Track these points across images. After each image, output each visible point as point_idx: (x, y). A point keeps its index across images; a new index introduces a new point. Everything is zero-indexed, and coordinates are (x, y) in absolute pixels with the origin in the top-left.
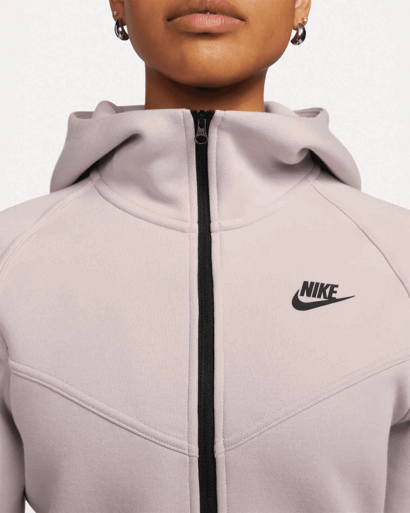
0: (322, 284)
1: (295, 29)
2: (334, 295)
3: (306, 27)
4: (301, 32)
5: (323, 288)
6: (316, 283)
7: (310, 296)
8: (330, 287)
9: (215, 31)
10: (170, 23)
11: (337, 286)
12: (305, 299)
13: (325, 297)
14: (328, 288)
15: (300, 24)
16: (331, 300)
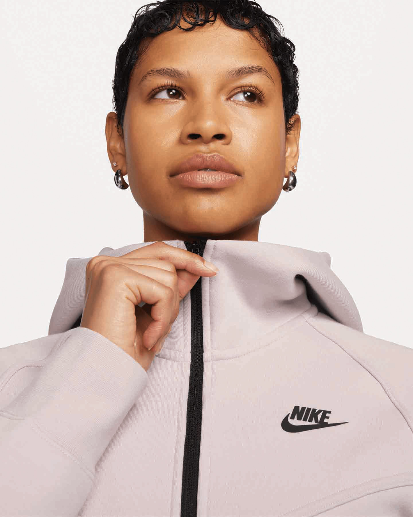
0: (314, 410)
1: (286, 177)
2: (326, 420)
3: (296, 174)
4: (291, 179)
5: (314, 413)
6: (308, 408)
7: (300, 420)
8: (322, 412)
9: (216, 186)
10: (172, 179)
11: (330, 412)
12: (295, 422)
13: (316, 421)
14: (320, 414)
15: (290, 172)
16: (323, 425)
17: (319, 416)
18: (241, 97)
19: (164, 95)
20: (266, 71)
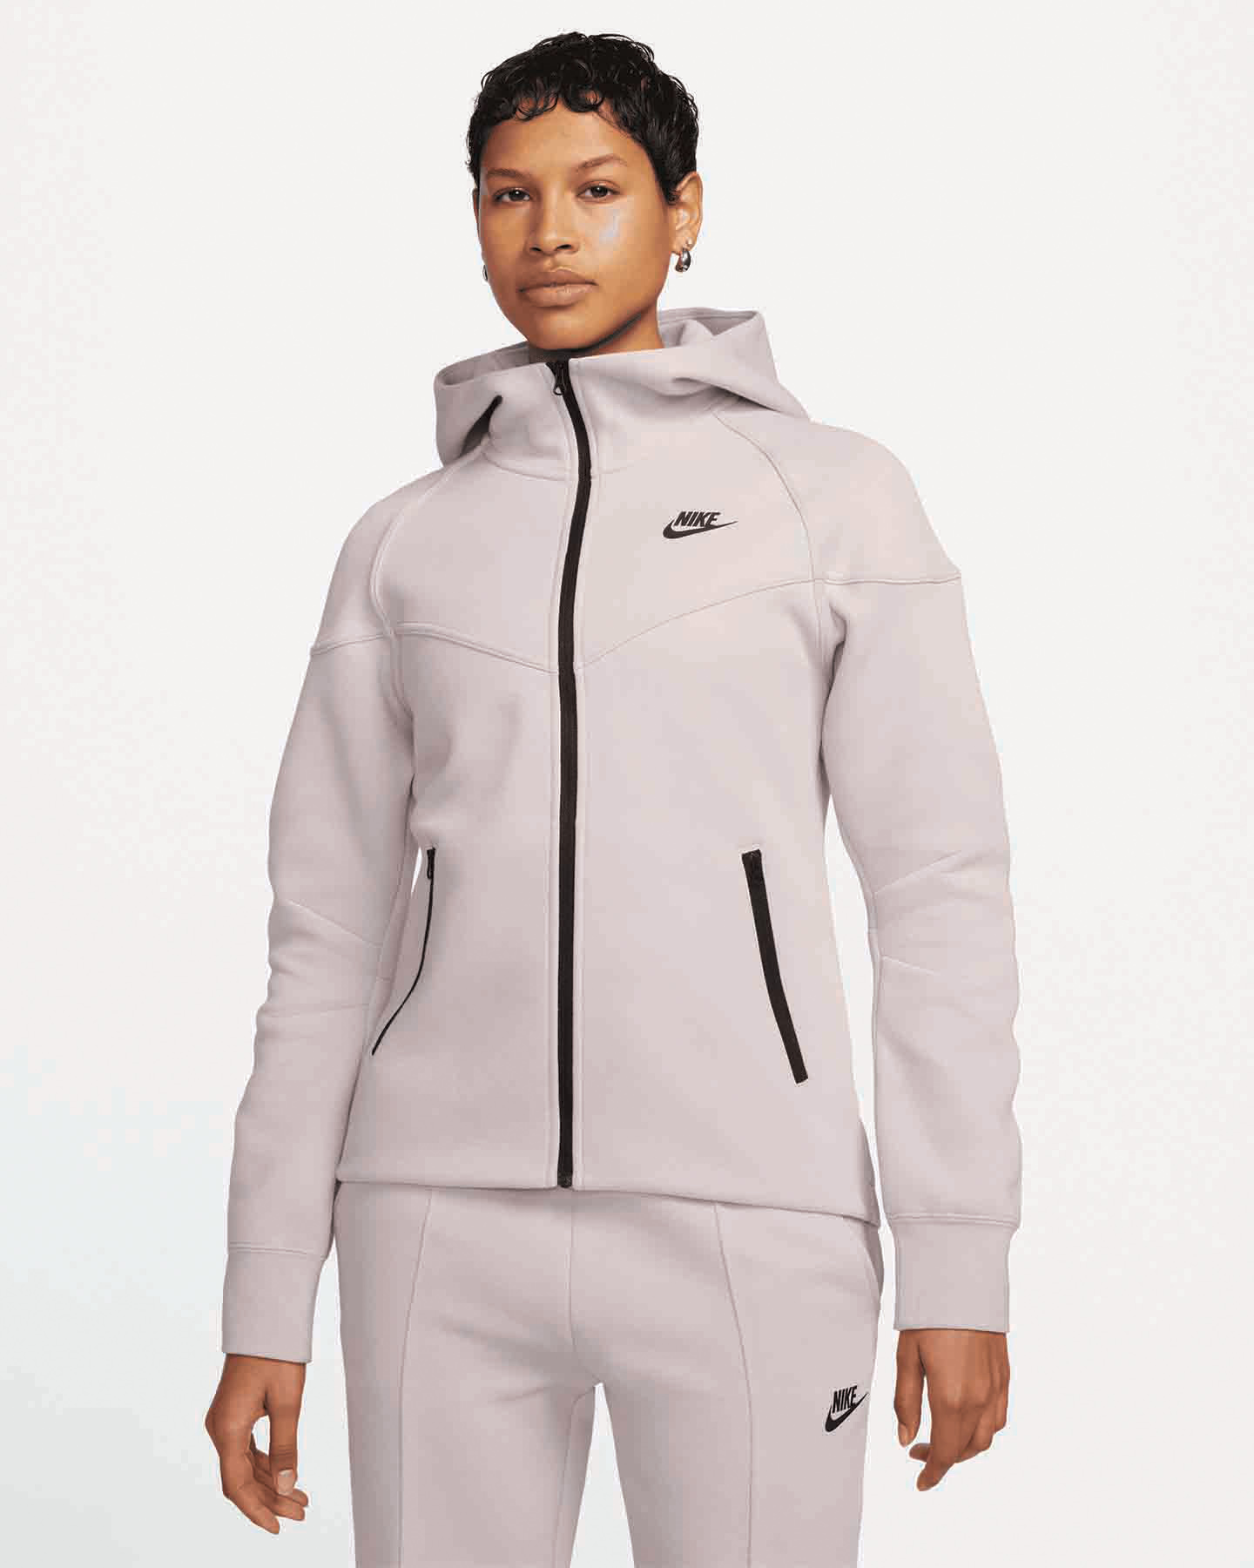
0: (702, 514)
2: (713, 523)
5: (702, 516)
6: (695, 513)
7: (685, 525)
8: (709, 515)
11: (718, 514)
12: (678, 528)
13: (702, 524)
14: (707, 517)
15: (683, 249)
16: (709, 527)
17: (706, 520)
18: (588, 193)
19: (506, 198)
20: (619, 159)
